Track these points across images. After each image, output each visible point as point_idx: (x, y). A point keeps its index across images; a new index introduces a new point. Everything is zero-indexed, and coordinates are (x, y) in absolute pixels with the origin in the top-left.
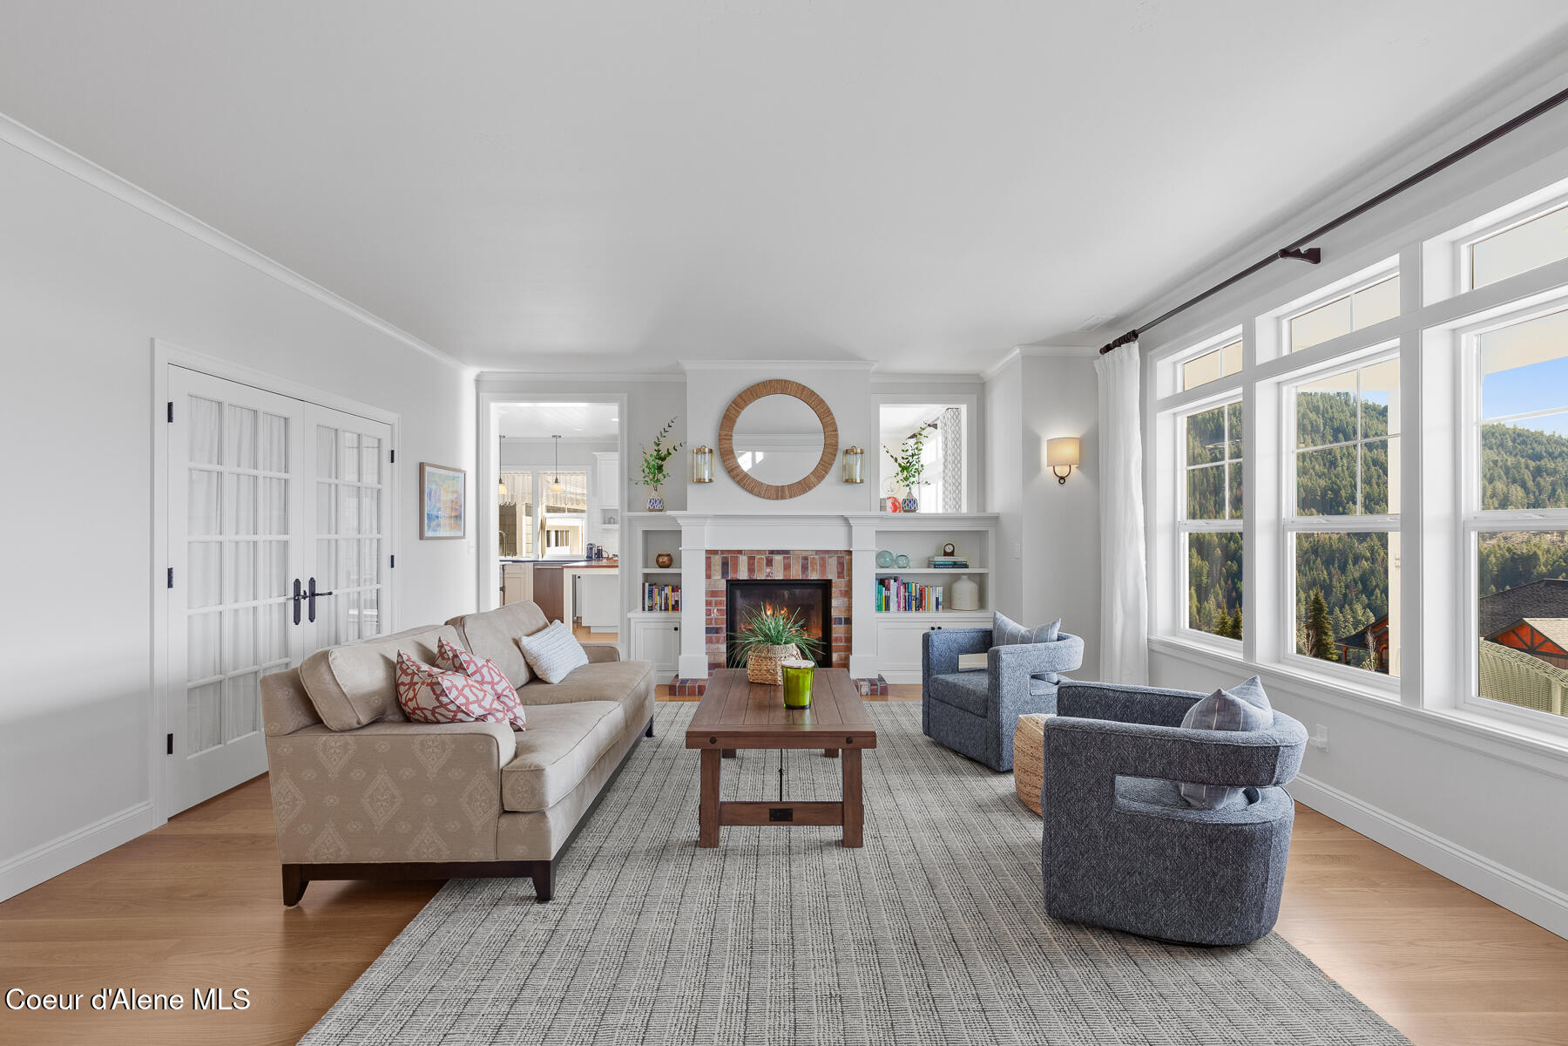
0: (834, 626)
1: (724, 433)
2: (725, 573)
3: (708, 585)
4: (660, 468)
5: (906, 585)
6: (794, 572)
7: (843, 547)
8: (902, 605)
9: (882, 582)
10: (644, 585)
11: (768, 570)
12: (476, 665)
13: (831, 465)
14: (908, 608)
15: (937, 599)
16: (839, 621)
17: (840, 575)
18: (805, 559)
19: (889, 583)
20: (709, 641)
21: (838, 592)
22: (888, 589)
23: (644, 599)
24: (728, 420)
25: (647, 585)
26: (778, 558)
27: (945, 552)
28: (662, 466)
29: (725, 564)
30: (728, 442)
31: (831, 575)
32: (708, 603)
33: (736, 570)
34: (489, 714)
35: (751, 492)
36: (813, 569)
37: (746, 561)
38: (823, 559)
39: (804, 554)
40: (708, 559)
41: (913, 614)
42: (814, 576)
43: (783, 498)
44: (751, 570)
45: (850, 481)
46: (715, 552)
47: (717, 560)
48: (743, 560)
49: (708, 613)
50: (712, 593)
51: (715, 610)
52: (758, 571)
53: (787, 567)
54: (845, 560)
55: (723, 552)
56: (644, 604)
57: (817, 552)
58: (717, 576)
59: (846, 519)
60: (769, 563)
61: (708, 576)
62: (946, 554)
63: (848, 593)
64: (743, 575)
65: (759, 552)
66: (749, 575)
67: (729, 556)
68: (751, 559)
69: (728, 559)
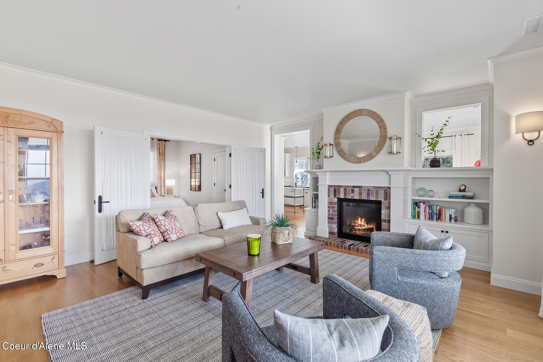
0: (382, 223)
1: (336, 136)
2: (335, 196)
3: (329, 200)
4: (319, 153)
5: (430, 207)
6: (364, 196)
7: (387, 185)
8: (427, 217)
9: (416, 204)
10: (313, 198)
11: (352, 195)
12: (159, 219)
13: (383, 146)
14: (431, 218)
15: (450, 216)
16: (385, 221)
17: (386, 199)
18: (369, 190)
19: (420, 205)
20: (329, 222)
21: (384, 207)
22: (419, 207)
23: (313, 203)
24: (338, 131)
25: (314, 198)
26: (356, 190)
27: (460, 189)
28: (320, 152)
29: (335, 191)
30: (338, 140)
31: (381, 198)
32: (329, 207)
33: (339, 194)
34: (149, 235)
35: (347, 160)
36: (372, 195)
37: (343, 190)
38: (377, 191)
39: (368, 188)
40: (329, 189)
41: (434, 223)
42: (373, 198)
43: (361, 162)
44: (345, 194)
45: (391, 153)
46: (331, 186)
47: (332, 189)
48: (342, 190)
49: (329, 211)
50: (330, 203)
51: (331, 210)
52: (348, 195)
53: (360, 194)
54: (387, 192)
55: (334, 186)
56: (313, 205)
57: (374, 187)
58: (332, 196)
59: (387, 172)
60: (353, 191)
61: (329, 196)
62: (460, 191)
63: (389, 208)
64: (342, 196)
65: (348, 186)
66: (344, 197)
67: (337, 188)
68: (345, 189)
69: (335, 189)
